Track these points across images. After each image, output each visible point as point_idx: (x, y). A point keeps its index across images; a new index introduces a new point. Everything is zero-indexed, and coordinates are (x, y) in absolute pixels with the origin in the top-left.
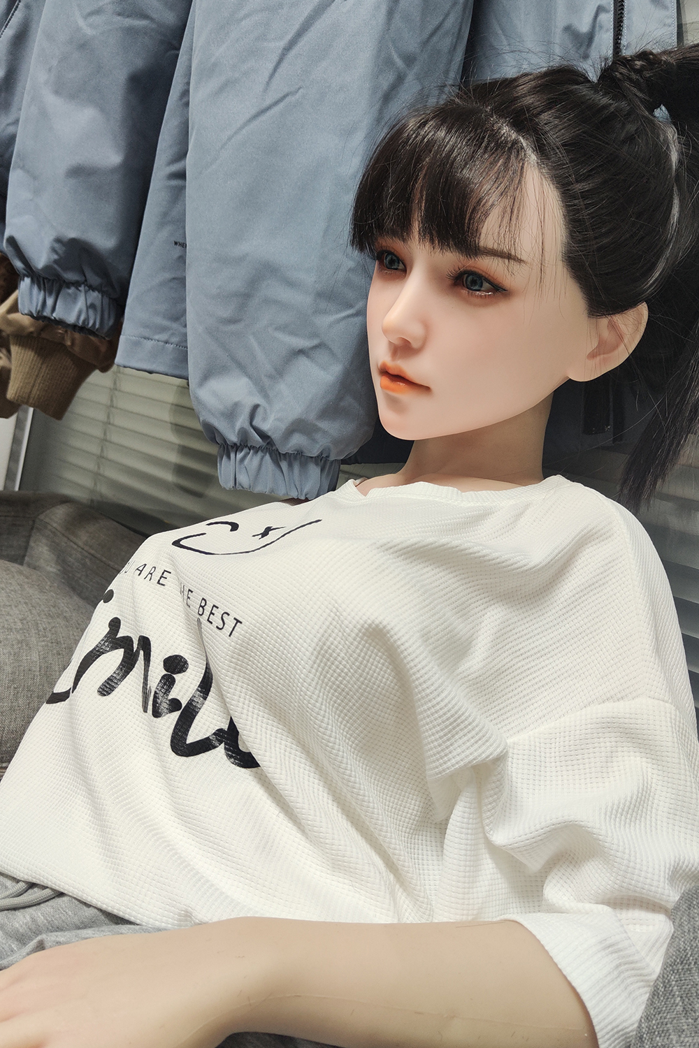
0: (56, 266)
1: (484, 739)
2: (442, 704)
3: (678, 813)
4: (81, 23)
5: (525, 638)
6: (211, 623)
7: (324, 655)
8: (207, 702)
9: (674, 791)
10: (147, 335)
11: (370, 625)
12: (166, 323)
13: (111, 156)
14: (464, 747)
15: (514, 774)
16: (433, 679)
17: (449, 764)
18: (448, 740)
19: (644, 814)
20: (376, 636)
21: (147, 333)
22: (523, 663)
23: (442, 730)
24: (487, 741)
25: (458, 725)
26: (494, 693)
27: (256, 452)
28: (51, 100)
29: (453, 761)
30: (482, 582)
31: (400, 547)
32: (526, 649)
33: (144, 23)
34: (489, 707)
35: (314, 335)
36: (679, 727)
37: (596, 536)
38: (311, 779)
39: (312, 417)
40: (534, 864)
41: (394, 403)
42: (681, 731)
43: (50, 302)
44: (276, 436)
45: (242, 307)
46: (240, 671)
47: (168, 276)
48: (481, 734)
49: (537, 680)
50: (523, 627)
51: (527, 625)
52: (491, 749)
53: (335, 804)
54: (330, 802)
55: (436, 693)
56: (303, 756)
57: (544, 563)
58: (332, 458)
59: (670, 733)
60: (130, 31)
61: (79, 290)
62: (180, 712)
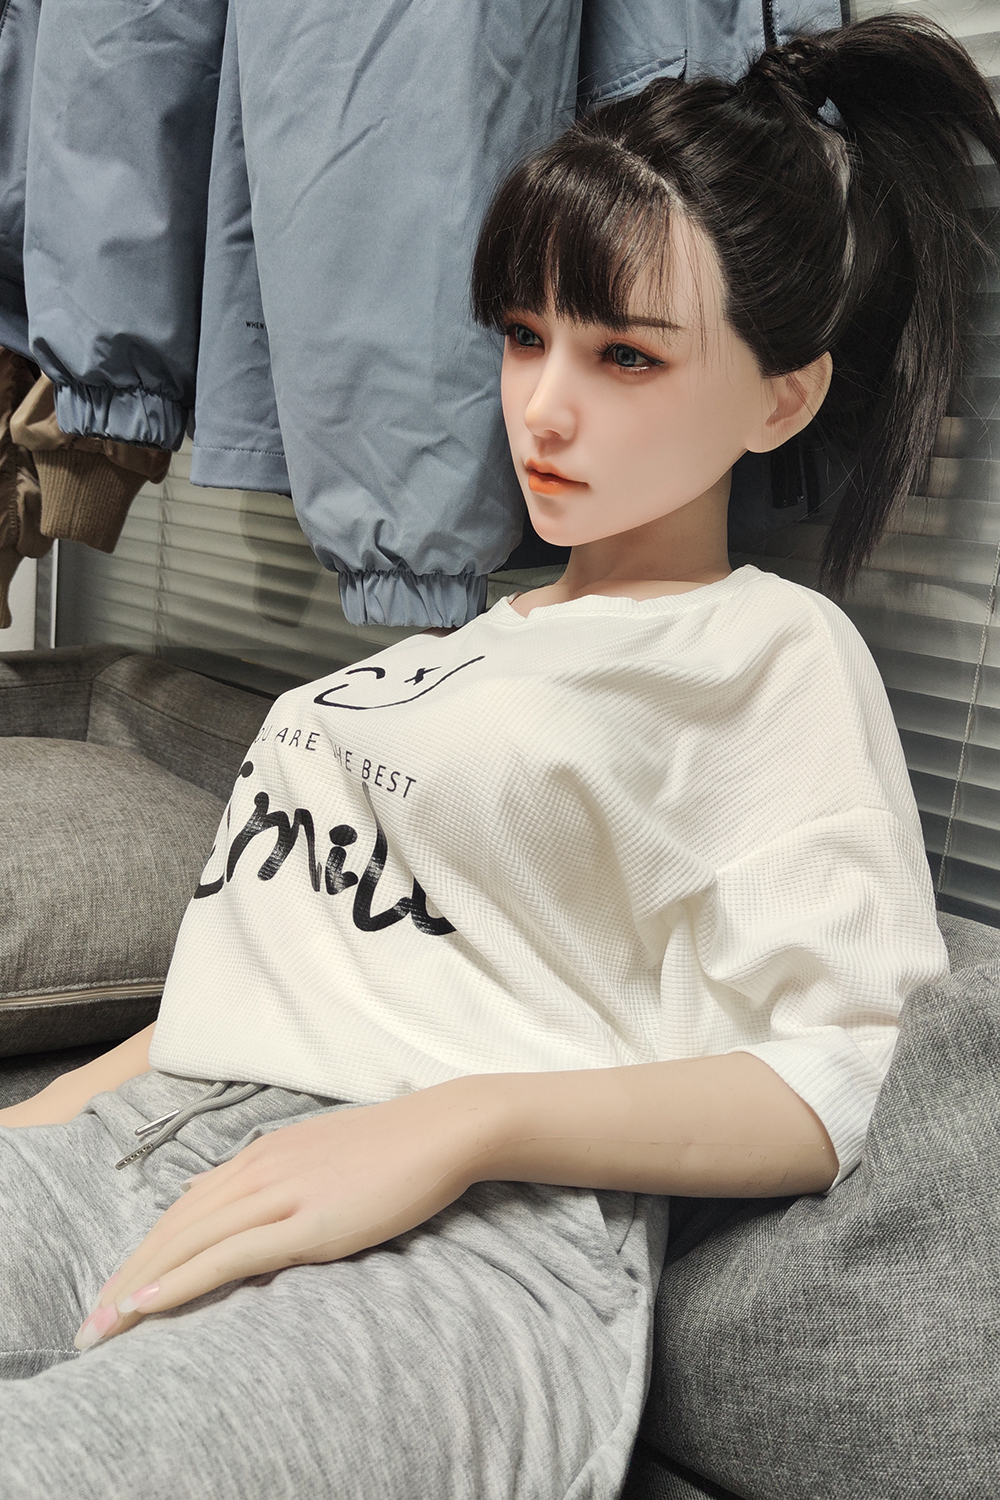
0: (103, 371)
1: (691, 871)
2: (642, 840)
3: (904, 924)
4: (91, 54)
5: (725, 759)
6: (380, 785)
7: (510, 804)
8: (384, 872)
9: (898, 902)
10: (227, 444)
11: (556, 767)
12: (251, 426)
13: (152, 223)
14: (670, 882)
15: (727, 906)
16: (631, 815)
17: (656, 901)
18: (653, 876)
19: (868, 930)
20: (565, 778)
21: (227, 441)
22: (725, 786)
23: (645, 867)
24: (694, 873)
25: (662, 860)
26: (696, 823)
27: (387, 577)
28: (67, 158)
29: (661, 897)
30: (671, 704)
31: (577, 678)
32: (727, 772)
33: (171, 45)
34: (693, 839)
35: (439, 428)
36: (899, 834)
37: (793, 635)
38: (511, 937)
39: (449, 528)
40: (758, 997)
41: (547, 506)
42: (901, 838)
43: (99, 415)
44: (408, 556)
45: (346, 402)
46: (420, 832)
47: (244, 366)
48: (686, 867)
49: (742, 803)
50: (722, 747)
51: (726, 745)
52: (699, 881)
53: (540, 960)
54: (534, 958)
55: (634, 829)
56: (500, 914)
57: (738, 674)
58: (478, 573)
59: (890, 842)
60: (156, 59)
61: (135, 397)
62: (356, 886)
